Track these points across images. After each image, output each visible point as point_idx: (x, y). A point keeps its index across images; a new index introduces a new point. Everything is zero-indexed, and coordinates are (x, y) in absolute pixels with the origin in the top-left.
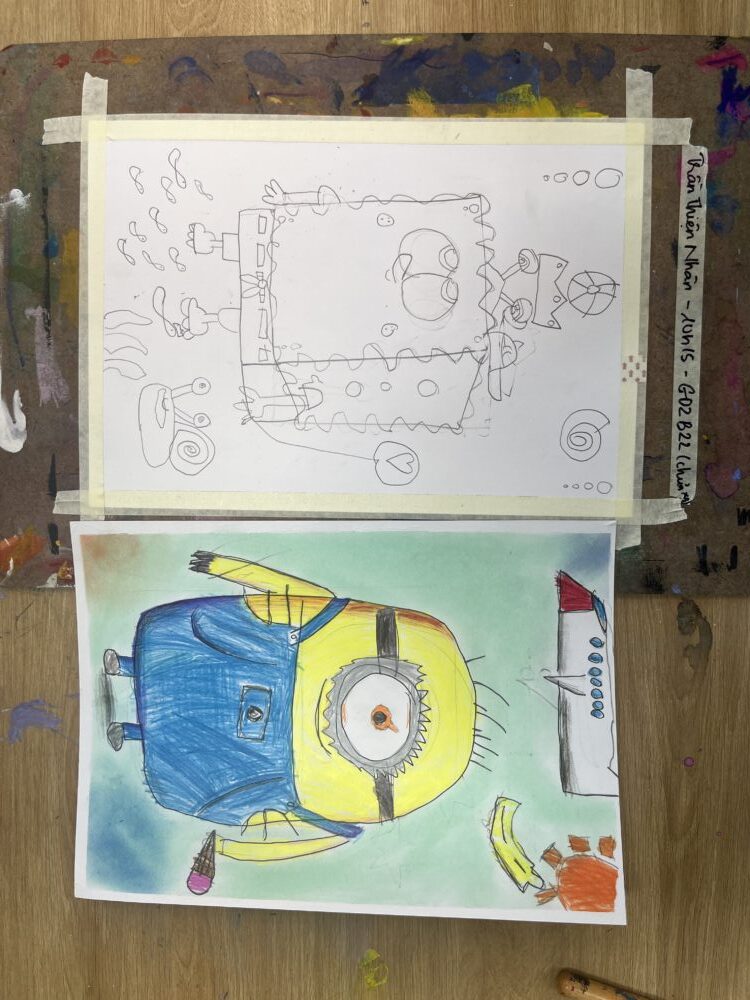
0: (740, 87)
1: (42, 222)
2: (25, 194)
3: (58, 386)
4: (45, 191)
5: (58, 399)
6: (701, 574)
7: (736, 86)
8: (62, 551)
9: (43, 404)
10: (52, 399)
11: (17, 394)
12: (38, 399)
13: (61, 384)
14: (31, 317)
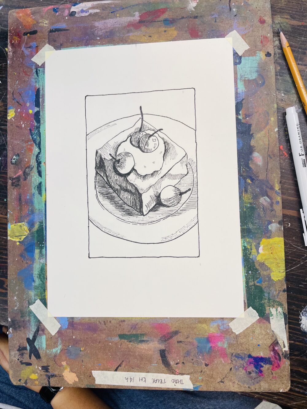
0: (262, 367)
1: (181, 17)
2: (194, 8)
3: (101, 30)
4: (196, 17)
5: (96, 30)
6: (18, 348)
7: (262, 364)
8: (24, 38)
9: (93, 23)
10: (96, 27)
11: (98, 11)
12: (95, 21)
13: (103, 31)
14: (134, 15)
